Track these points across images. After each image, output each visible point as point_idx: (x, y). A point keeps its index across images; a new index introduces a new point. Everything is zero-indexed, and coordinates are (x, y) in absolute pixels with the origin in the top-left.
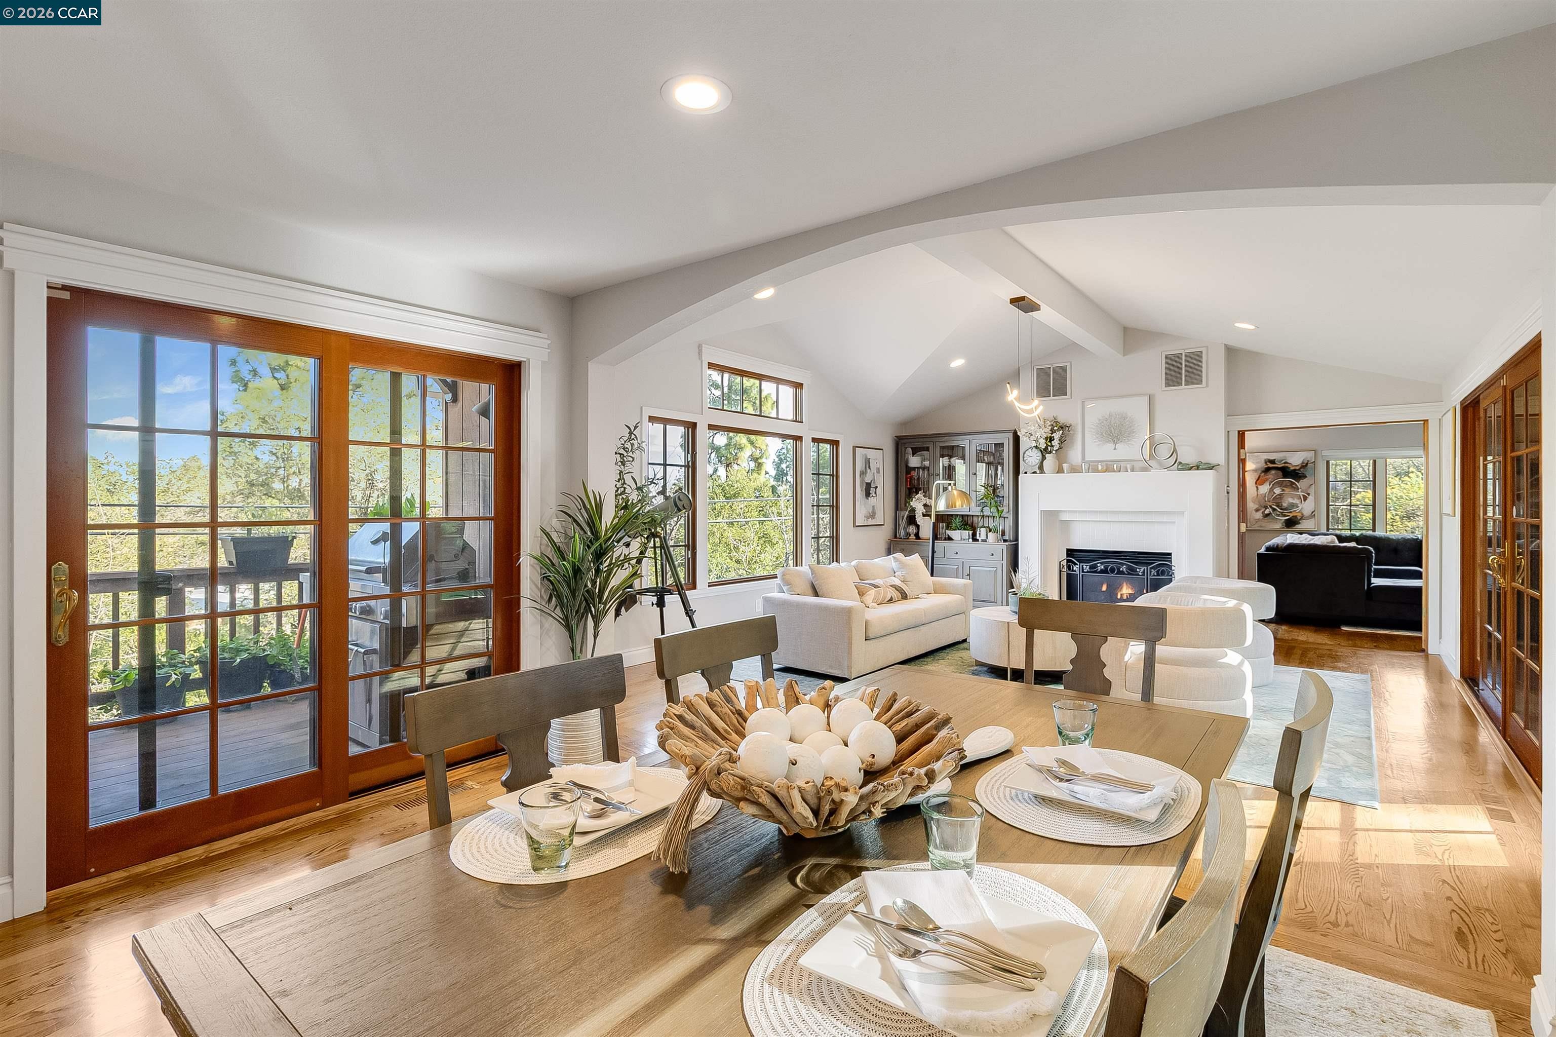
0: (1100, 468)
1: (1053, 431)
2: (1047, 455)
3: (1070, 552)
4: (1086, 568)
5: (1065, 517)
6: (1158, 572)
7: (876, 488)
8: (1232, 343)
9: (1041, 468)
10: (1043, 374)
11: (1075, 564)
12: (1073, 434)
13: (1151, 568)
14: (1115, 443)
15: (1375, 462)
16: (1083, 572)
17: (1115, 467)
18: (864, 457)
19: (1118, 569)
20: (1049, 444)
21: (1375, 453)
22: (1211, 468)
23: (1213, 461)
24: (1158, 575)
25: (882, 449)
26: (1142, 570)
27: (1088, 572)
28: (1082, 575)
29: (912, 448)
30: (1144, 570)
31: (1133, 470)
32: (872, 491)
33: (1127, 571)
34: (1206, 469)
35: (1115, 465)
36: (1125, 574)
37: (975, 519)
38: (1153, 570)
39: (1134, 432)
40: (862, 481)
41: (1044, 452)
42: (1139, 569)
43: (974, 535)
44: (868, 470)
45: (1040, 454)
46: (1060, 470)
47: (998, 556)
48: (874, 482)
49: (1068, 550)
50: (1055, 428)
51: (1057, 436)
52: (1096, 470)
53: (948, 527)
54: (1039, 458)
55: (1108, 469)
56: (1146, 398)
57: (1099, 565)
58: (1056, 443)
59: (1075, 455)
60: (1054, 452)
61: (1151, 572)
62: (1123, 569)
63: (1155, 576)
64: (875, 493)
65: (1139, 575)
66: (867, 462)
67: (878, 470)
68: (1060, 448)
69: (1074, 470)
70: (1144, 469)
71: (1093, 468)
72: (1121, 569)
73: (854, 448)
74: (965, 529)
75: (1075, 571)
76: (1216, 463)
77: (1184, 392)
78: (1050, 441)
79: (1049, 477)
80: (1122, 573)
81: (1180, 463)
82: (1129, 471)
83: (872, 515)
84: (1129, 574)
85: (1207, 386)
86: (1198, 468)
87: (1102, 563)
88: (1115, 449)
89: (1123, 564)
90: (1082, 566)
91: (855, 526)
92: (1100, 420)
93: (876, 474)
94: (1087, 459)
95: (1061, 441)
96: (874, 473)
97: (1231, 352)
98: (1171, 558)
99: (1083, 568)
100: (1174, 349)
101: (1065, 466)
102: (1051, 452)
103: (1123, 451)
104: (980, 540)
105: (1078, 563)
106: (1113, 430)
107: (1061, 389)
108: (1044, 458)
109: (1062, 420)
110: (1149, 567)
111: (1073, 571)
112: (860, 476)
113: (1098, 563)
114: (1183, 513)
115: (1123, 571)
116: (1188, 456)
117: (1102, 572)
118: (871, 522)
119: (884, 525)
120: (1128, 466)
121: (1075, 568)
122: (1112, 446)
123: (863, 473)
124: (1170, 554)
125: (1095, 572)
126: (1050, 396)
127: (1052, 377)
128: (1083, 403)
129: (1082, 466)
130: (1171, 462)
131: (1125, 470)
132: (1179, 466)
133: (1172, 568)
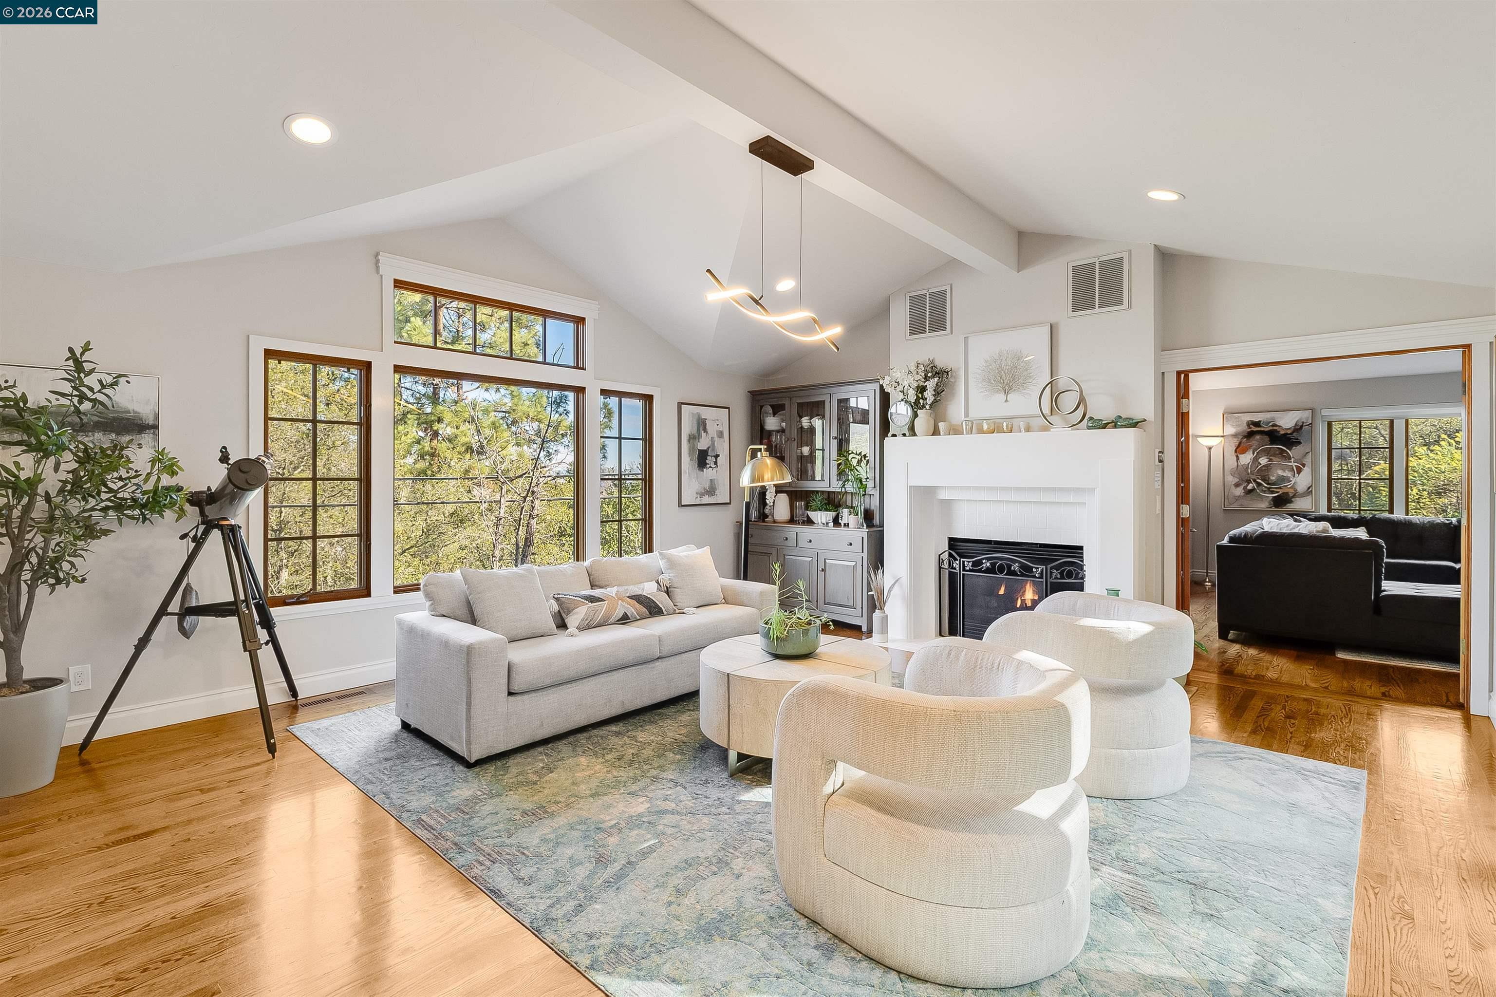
0: (985, 427)
1: (926, 378)
2: (919, 412)
3: (953, 543)
4: (969, 564)
5: (943, 495)
6: (1062, 573)
7: (717, 456)
9: (912, 428)
10: (917, 302)
11: (956, 559)
12: (955, 381)
13: (1051, 568)
14: (1006, 393)
15: (1392, 422)
16: (964, 570)
17: (1005, 427)
18: (697, 417)
19: (1009, 566)
20: (920, 395)
22: (1135, 426)
23: (1138, 416)
24: (1062, 577)
25: (728, 408)
26: (1040, 569)
27: (970, 570)
28: (963, 574)
29: (772, 406)
30: (1043, 569)
31: (1028, 429)
32: (710, 460)
33: (1020, 572)
34: (1126, 426)
35: (1005, 424)
36: (1017, 575)
38: (1055, 571)
39: (1030, 377)
40: (692, 450)
41: (916, 406)
42: (1037, 568)
43: (837, 517)
44: (703, 434)
45: (910, 410)
46: (936, 432)
47: (857, 546)
48: (713, 450)
49: (950, 539)
50: (930, 375)
51: (931, 384)
52: (981, 431)
53: (813, 507)
54: (909, 415)
55: (996, 429)
56: (1047, 329)
57: (984, 561)
58: (929, 395)
59: (956, 410)
60: (928, 407)
61: (1051, 573)
62: (1015, 567)
63: (1057, 578)
64: (716, 463)
65: (1035, 577)
66: (702, 424)
67: (720, 434)
68: (935, 402)
69: (955, 431)
70: (1045, 429)
71: (977, 428)
72: (1012, 568)
73: (680, 404)
74: (826, 510)
75: (955, 569)
76: (1145, 418)
77: (1098, 318)
78: (922, 393)
79: (923, 441)
80: (1014, 573)
81: (1091, 418)
82: (1023, 431)
83: (711, 491)
84: (1022, 575)
85: (1130, 306)
86: (1115, 425)
87: (988, 559)
88: (1006, 401)
89: (1015, 561)
90: (964, 562)
91: (680, 505)
92: (986, 361)
93: (716, 439)
94: (970, 416)
95: (937, 393)
96: (712, 438)
98: (1082, 553)
99: (966, 564)
100: (1082, 257)
101: (941, 425)
102: (923, 407)
103: (1017, 405)
104: (842, 525)
105: (958, 558)
106: (1003, 375)
107: (939, 324)
108: (916, 415)
109: (940, 364)
110: (1049, 567)
111: (953, 568)
112: (689, 441)
113: (983, 558)
114: (1092, 490)
115: (1015, 571)
116: (1102, 409)
117: (988, 571)
118: (706, 500)
119: (730, 503)
120: (1022, 425)
121: (954, 565)
122: (1002, 396)
123: (693, 438)
124: (1081, 548)
125: (980, 571)
126: (925, 332)
127: (928, 306)
128: (966, 340)
129: (962, 425)
130: (1078, 417)
131: (1018, 430)
132: (1090, 423)
133: (1077, 568)
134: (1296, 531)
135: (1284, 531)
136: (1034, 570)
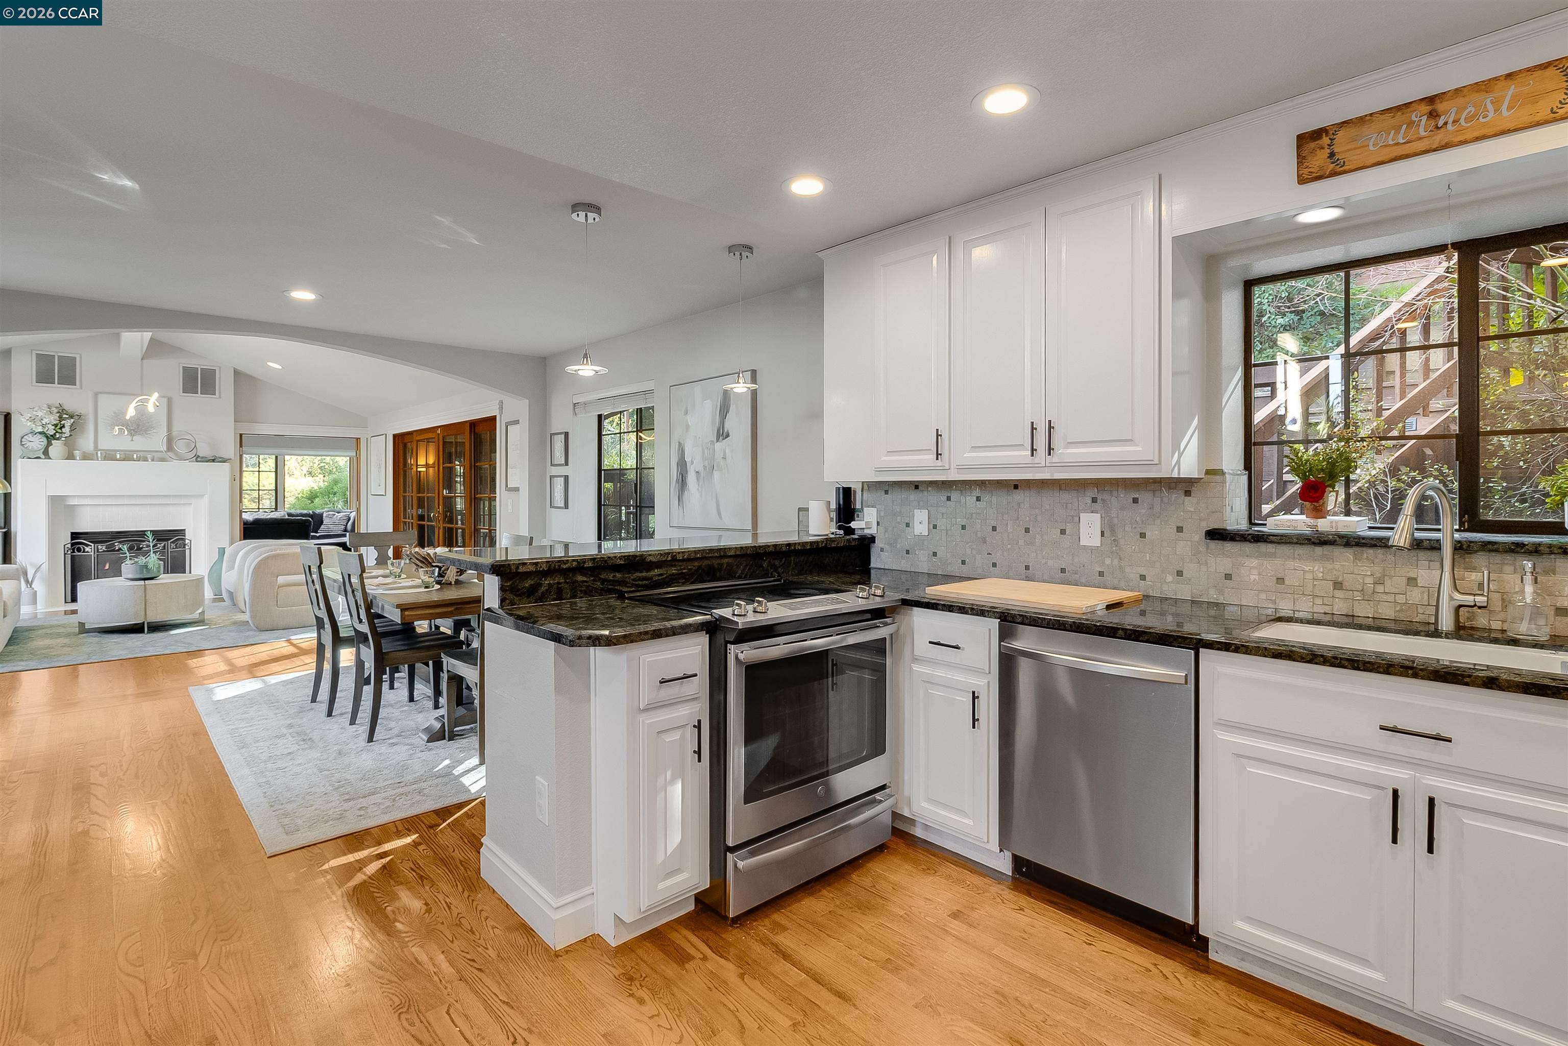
0: (118, 456)
1: (62, 419)
2: (54, 442)
3: (75, 536)
4: (103, 548)
5: (72, 502)
6: (176, 545)
8: (240, 368)
9: (46, 453)
10: (44, 360)
11: (89, 545)
12: (85, 424)
14: (133, 435)
15: (276, 457)
16: (98, 551)
17: (135, 456)
20: (59, 429)
21: (277, 451)
22: (224, 461)
23: (226, 456)
26: (163, 545)
27: (104, 551)
28: (98, 555)
30: (165, 545)
31: (153, 460)
34: (221, 462)
38: (173, 544)
39: (152, 427)
41: (50, 438)
45: (44, 440)
46: (70, 457)
49: (72, 534)
50: (64, 416)
51: (66, 424)
52: (114, 459)
54: (41, 444)
55: (127, 459)
56: (166, 399)
57: (116, 544)
58: (65, 431)
59: (87, 443)
60: (63, 439)
61: (171, 546)
63: (177, 549)
68: (70, 436)
69: (87, 458)
70: (162, 460)
71: (109, 456)
75: (89, 552)
76: (229, 458)
77: (198, 399)
79: (58, 464)
81: (199, 456)
82: (150, 460)
85: (220, 397)
86: (213, 461)
87: (119, 543)
88: (132, 440)
90: (98, 546)
92: (114, 412)
94: (99, 448)
95: (72, 430)
97: (237, 373)
98: (185, 534)
99: (98, 548)
100: (189, 363)
101: (76, 453)
102: (58, 440)
103: (139, 443)
105: (92, 544)
106: (128, 422)
107: (68, 379)
108: (49, 445)
109: (70, 408)
110: (169, 542)
111: (85, 551)
116: (204, 451)
120: (149, 456)
121: (89, 549)
122: (129, 437)
124: (184, 530)
125: (114, 550)
126: (54, 384)
127: (56, 365)
128: (96, 395)
129: (97, 453)
130: (192, 455)
131: (146, 460)
132: (198, 459)
133: (187, 541)
134: (269, 517)
135: (262, 517)
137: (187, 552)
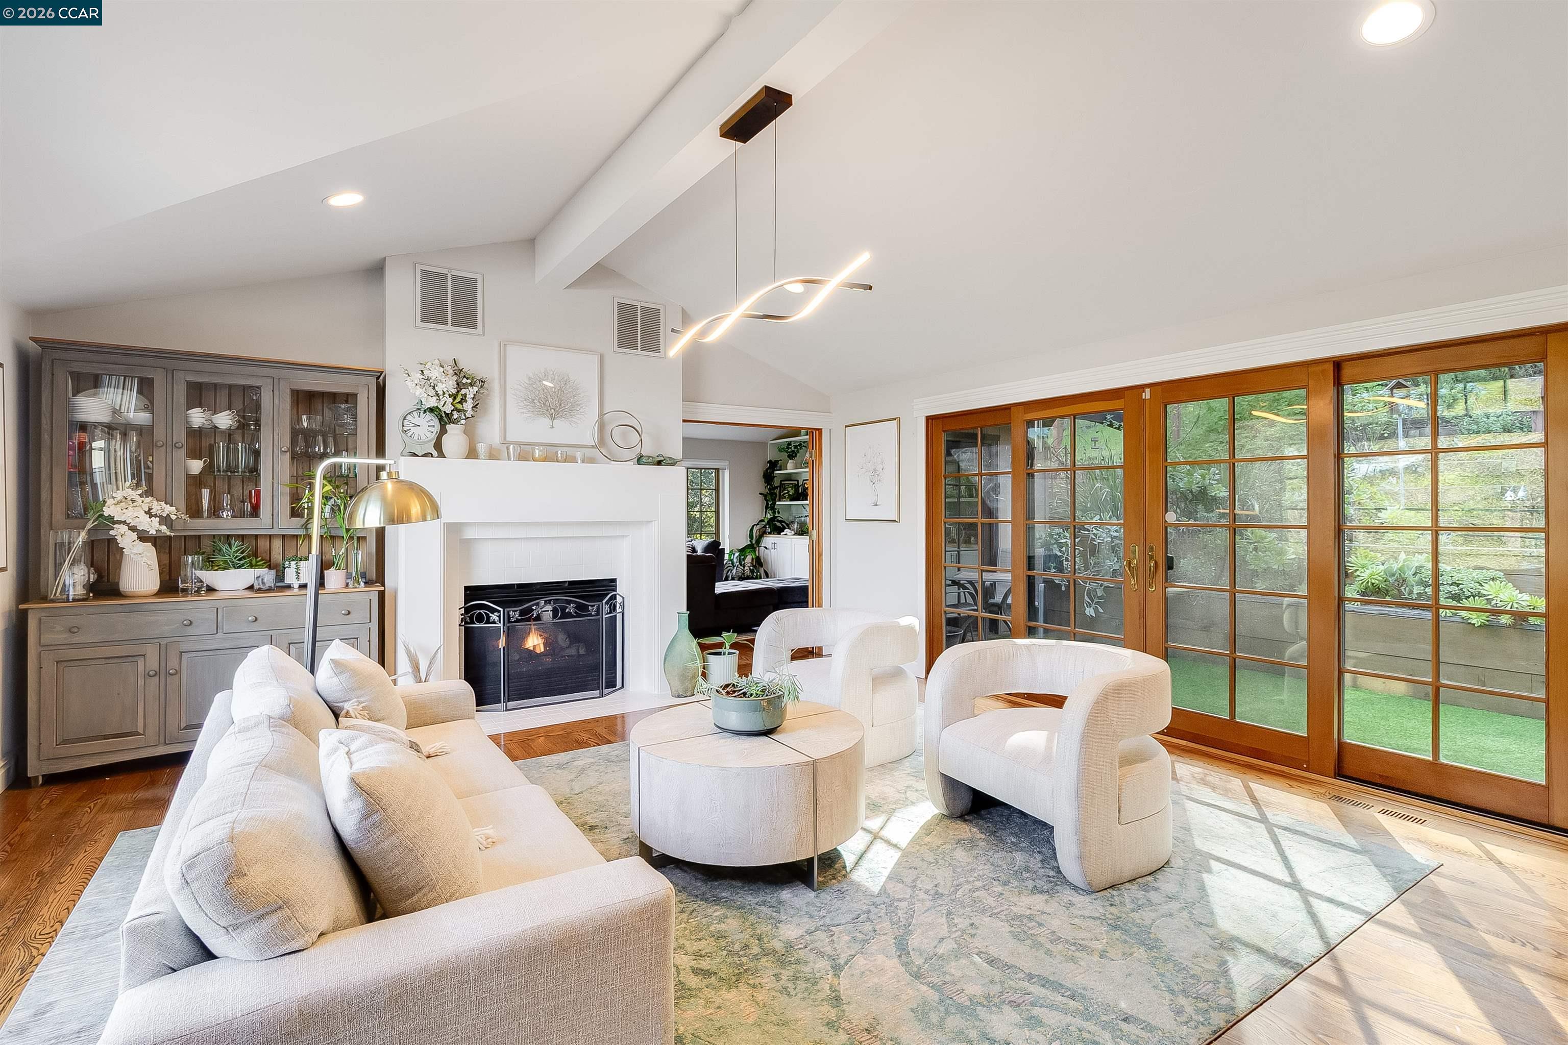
0: (537, 454)
1: (459, 385)
2: (449, 426)
3: (472, 593)
4: (515, 614)
5: (470, 534)
6: (609, 607)
9: (438, 446)
10: (432, 281)
11: (493, 611)
12: (488, 395)
14: (553, 418)
16: (509, 622)
17: (559, 455)
19: (564, 609)
20: (455, 406)
22: (673, 464)
24: (610, 612)
27: (517, 621)
28: (507, 627)
31: (583, 462)
33: (576, 612)
35: (560, 452)
36: (571, 617)
37: (263, 544)
38: (605, 606)
39: (578, 405)
41: (445, 419)
42: (592, 606)
43: (280, 577)
45: (436, 422)
46: (472, 454)
49: (467, 588)
50: (464, 381)
51: (470, 393)
53: (210, 564)
54: (432, 429)
55: (550, 457)
56: (596, 359)
57: (534, 608)
58: (469, 405)
59: (493, 428)
60: (462, 422)
61: (605, 609)
62: (570, 608)
63: (608, 614)
65: (591, 615)
68: (469, 417)
69: (493, 455)
70: (592, 460)
71: (525, 453)
72: (567, 610)
75: (494, 622)
76: (677, 458)
77: (637, 358)
78: (456, 402)
79: (452, 464)
80: (569, 615)
81: (642, 456)
82: (579, 462)
84: (578, 616)
85: (664, 356)
86: (659, 463)
88: (552, 427)
89: (569, 602)
90: (508, 612)
92: (530, 378)
94: (509, 439)
95: (473, 405)
98: (616, 585)
99: (509, 615)
100: (629, 296)
101: (481, 448)
102: (456, 422)
103: (566, 431)
104: (297, 587)
105: (500, 609)
106: (549, 397)
107: (466, 319)
108: (443, 431)
109: (469, 369)
110: (604, 602)
111: (488, 622)
113: (533, 605)
115: (569, 613)
119: (6, 569)
120: (579, 455)
121: (494, 617)
122: (547, 421)
125: (528, 620)
126: (446, 324)
127: (449, 291)
128: (503, 347)
129: (508, 448)
130: (634, 454)
131: (573, 460)
132: (640, 460)
133: (619, 600)
136: (590, 608)
137: (619, 617)
